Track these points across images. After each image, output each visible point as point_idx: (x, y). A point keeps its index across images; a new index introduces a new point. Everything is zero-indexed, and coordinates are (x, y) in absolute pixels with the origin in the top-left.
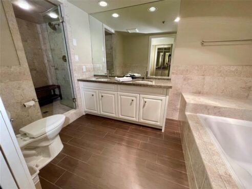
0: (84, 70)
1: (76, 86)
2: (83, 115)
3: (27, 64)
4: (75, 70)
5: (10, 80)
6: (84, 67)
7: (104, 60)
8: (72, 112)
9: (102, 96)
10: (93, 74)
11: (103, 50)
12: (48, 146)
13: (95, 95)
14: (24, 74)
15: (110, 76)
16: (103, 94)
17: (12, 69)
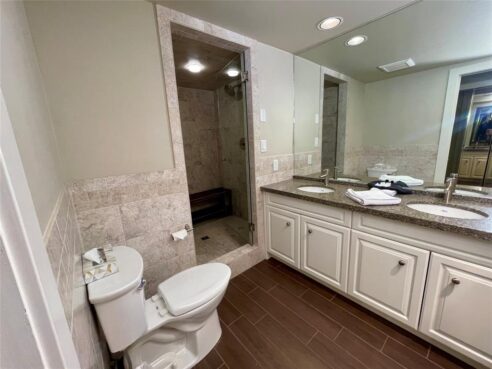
0: (276, 168)
1: (258, 200)
2: (265, 260)
3: (184, 165)
4: (259, 169)
5: (160, 194)
6: (276, 161)
7: (318, 142)
8: (246, 250)
9: (310, 232)
10: (293, 174)
11: (317, 122)
12: (195, 332)
13: (293, 226)
14: (178, 183)
15: (330, 182)
16: (312, 227)
17: (164, 176)
